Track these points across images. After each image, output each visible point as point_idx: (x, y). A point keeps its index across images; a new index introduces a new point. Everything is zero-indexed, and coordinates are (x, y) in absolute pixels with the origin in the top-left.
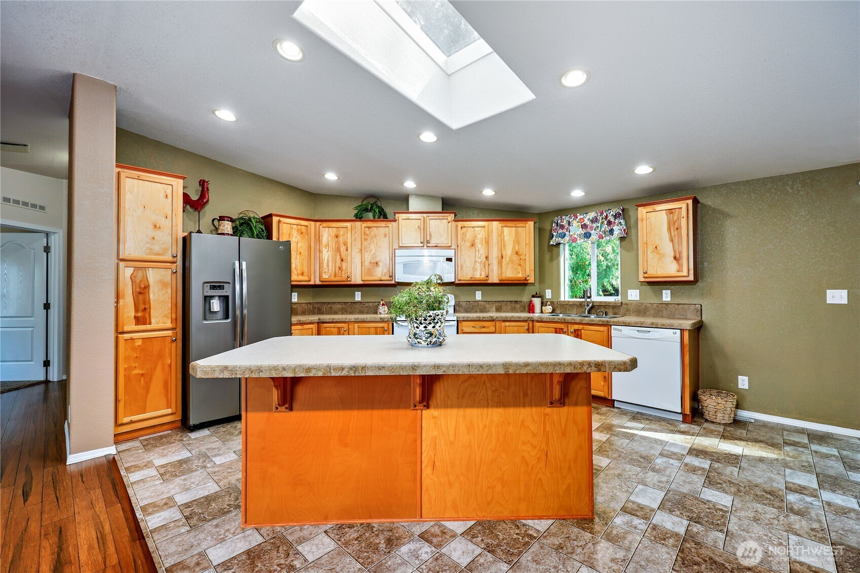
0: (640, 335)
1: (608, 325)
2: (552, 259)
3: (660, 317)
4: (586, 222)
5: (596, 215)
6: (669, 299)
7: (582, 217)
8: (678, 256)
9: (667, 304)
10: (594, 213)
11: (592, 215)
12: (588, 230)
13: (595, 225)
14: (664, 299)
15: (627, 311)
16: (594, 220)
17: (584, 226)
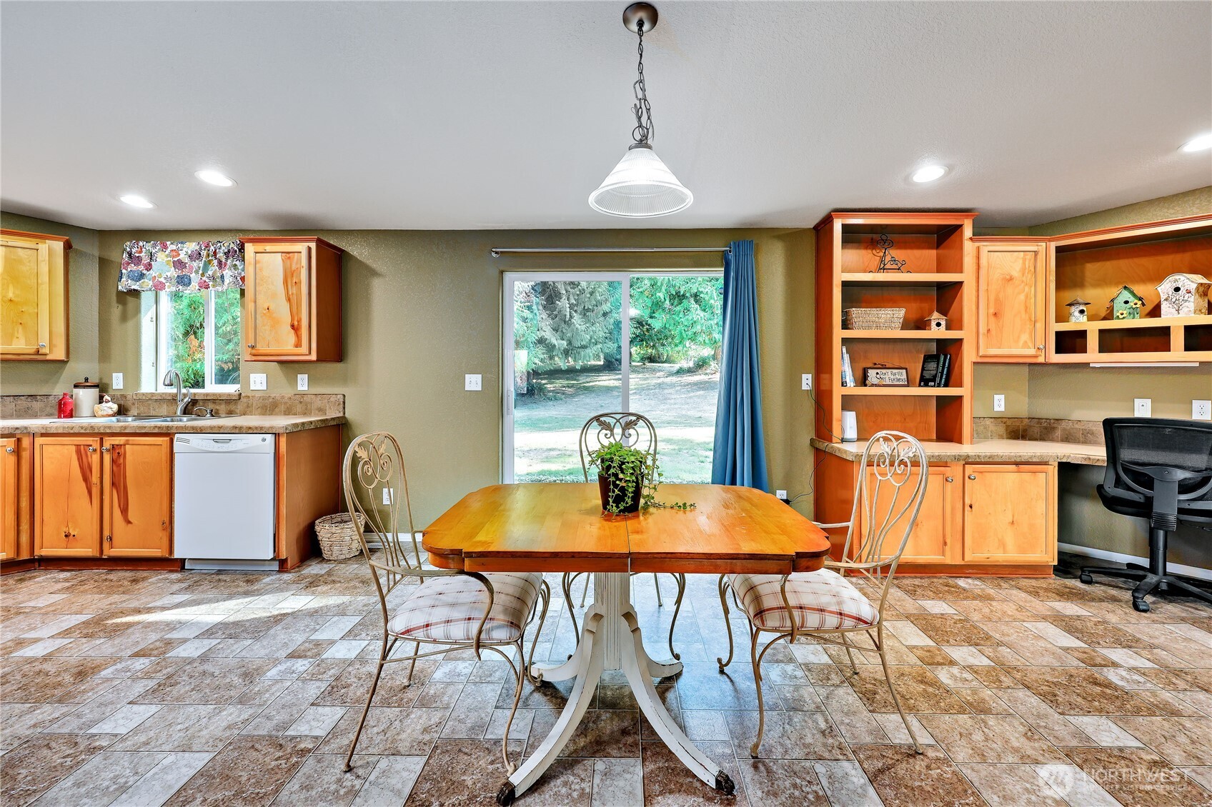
0: (216, 447)
1: (169, 434)
2: (124, 318)
3: (293, 415)
4: (183, 256)
5: (198, 247)
6: (305, 388)
7: (174, 247)
8: (296, 323)
9: (303, 395)
10: (194, 244)
11: (191, 246)
12: (186, 272)
13: (195, 264)
14: (300, 388)
15: (248, 407)
16: (196, 256)
17: (179, 264)
